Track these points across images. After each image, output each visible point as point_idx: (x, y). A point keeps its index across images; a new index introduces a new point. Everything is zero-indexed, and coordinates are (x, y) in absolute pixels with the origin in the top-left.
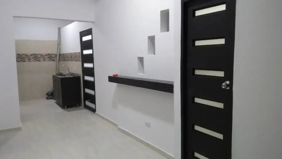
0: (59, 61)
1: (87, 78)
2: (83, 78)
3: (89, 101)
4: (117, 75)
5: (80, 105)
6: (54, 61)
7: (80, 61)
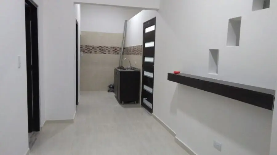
0: (123, 54)
1: (147, 74)
2: (143, 73)
3: (146, 99)
4: (179, 72)
5: (138, 102)
6: (118, 54)
7: (141, 55)
